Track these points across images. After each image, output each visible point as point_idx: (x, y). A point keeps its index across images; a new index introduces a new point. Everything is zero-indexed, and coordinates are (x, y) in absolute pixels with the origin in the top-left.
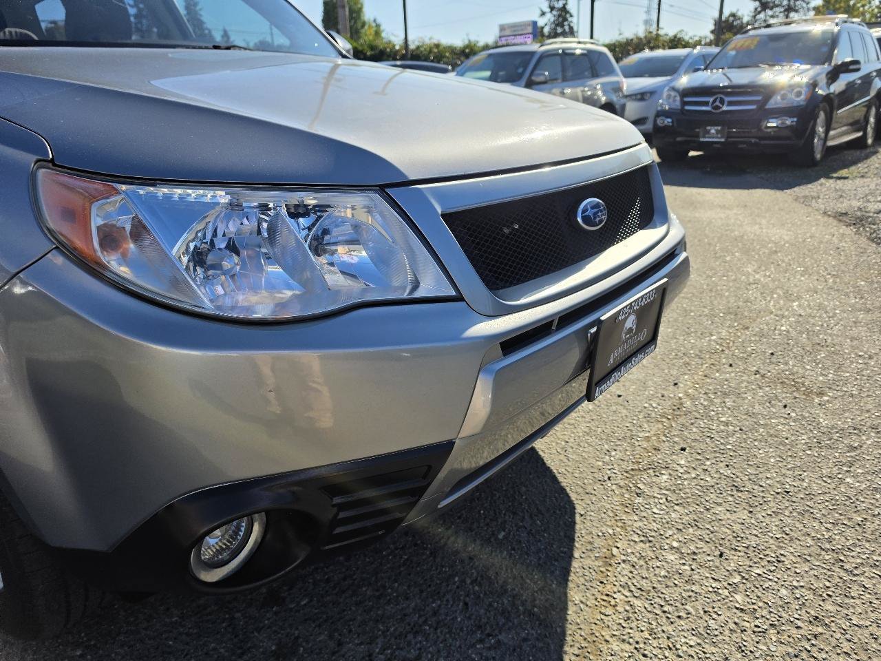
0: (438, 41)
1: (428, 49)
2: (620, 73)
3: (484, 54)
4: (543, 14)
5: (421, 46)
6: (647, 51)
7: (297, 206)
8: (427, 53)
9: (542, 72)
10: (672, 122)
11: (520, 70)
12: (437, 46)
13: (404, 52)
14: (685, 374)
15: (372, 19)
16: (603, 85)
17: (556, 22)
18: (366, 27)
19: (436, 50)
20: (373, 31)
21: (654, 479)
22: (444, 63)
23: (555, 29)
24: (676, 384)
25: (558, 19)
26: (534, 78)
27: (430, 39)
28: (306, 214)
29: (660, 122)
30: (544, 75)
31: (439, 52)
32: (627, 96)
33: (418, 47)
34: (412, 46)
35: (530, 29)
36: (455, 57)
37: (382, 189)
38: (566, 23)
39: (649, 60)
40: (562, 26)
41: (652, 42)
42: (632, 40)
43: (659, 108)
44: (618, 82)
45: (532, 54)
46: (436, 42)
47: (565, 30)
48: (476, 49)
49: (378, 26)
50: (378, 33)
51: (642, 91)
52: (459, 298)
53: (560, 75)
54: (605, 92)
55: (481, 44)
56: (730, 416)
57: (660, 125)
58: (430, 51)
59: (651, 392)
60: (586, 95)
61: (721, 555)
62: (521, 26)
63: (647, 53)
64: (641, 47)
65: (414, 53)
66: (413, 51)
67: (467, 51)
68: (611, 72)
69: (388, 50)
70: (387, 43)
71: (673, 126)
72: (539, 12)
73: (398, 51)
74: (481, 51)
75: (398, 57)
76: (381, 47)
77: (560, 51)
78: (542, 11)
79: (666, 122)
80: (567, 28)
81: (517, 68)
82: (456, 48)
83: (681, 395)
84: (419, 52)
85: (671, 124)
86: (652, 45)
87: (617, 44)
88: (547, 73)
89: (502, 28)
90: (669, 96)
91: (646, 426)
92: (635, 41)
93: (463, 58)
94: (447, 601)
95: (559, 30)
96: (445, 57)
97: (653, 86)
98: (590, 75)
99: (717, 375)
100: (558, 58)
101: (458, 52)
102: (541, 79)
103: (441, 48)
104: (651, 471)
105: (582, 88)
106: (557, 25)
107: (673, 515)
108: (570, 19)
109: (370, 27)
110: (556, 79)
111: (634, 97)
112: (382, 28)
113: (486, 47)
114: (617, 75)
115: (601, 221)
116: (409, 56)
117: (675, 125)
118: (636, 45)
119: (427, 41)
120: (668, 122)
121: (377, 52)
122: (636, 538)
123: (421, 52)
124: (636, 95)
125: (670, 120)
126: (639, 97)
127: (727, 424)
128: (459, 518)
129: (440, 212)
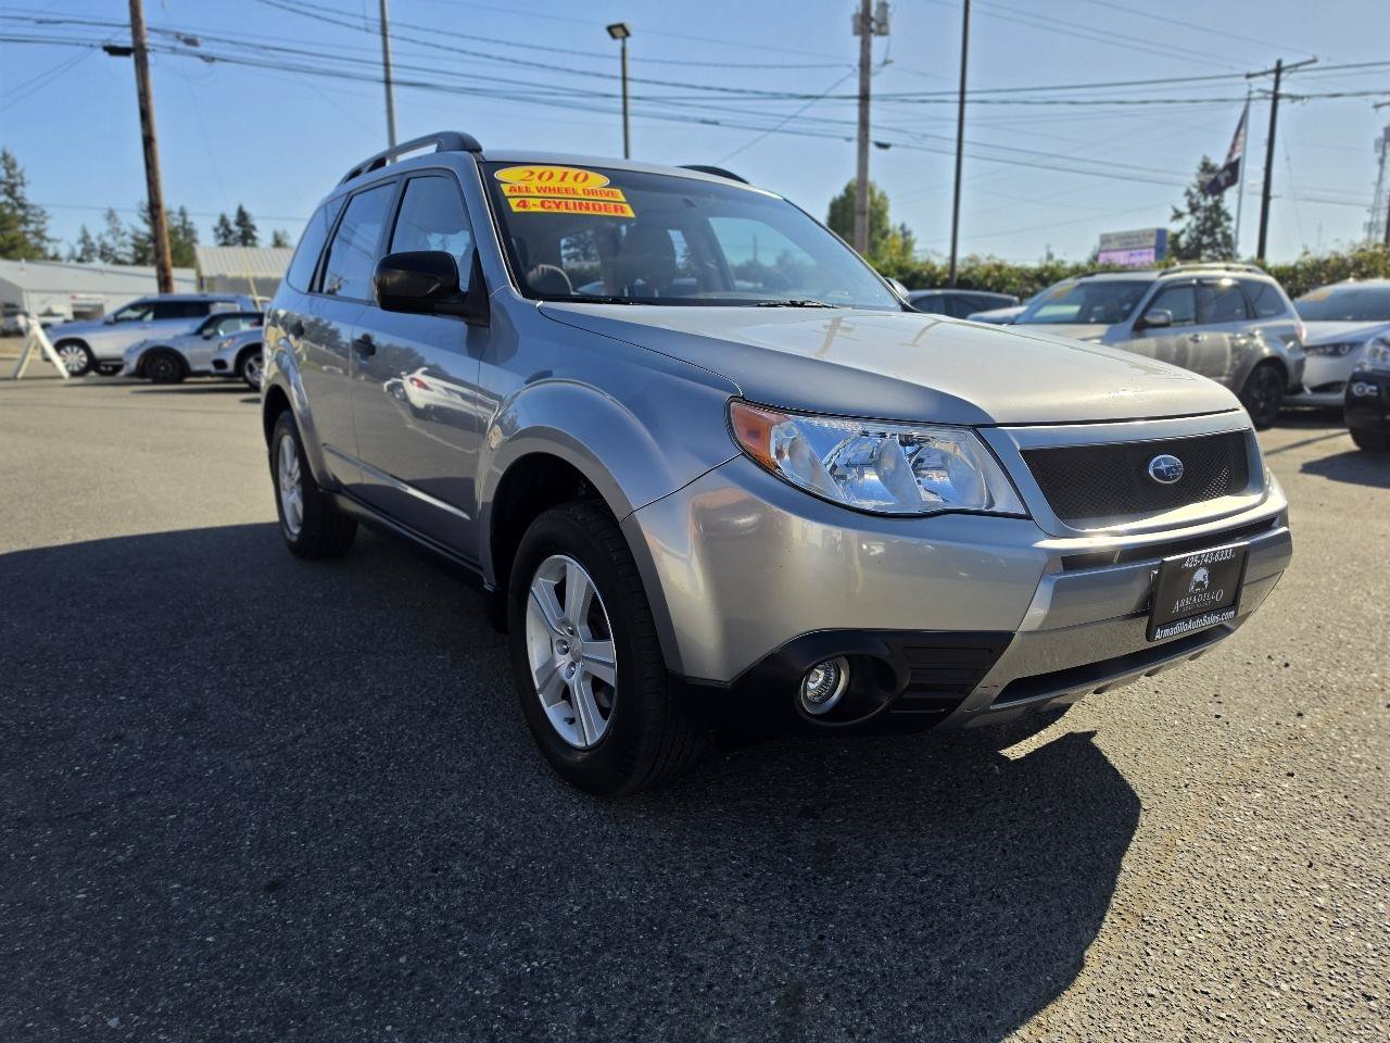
0: (1001, 261)
1: (984, 272)
2: (1296, 314)
3: (1071, 282)
4: (1178, 215)
5: (976, 268)
6: (1351, 280)
7: (906, 436)
8: (982, 278)
9: (1163, 310)
10: (1379, 391)
11: (1127, 307)
12: (999, 268)
13: (947, 276)
14: (1317, 707)
15: (898, 225)
16: (1265, 330)
17: (1201, 228)
18: (890, 236)
19: (996, 274)
20: (899, 242)
21: (1244, 795)
22: (1008, 293)
23: (1200, 240)
24: (1300, 715)
25: (1204, 224)
26: (1149, 319)
27: (988, 258)
28: (912, 444)
29: (1357, 389)
30: (1166, 314)
31: (1001, 276)
32: (1307, 349)
33: (970, 270)
34: (960, 268)
35: (1153, 241)
36: (1025, 283)
37: (974, 428)
38: (1218, 230)
39: (1352, 295)
40: (1211, 233)
41: (1364, 264)
42: (1327, 261)
43: (1357, 369)
44: (1292, 327)
45: (1148, 284)
46: (998, 262)
47: (1216, 239)
48: (1062, 273)
49: (906, 234)
50: (907, 247)
51: (1338, 340)
52: (1028, 517)
53: (1192, 315)
54: (1268, 341)
55: (1069, 265)
56: (1367, 754)
57: (1359, 395)
58: (988, 275)
59: (1263, 719)
60: (1237, 344)
61: (1311, 865)
62: (1138, 236)
63: (1351, 284)
64: (1343, 272)
65: (963, 278)
66: (961, 275)
67: (1046, 274)
68: (1281, 311)
69: (925, 273)
70: (922, 264)
71: (1378, 397)
72: (1171, 213)
73: (940, 274)
74: (1067, 277)
75: (939, 283)
76: (915, 269)
77: (1194, 282)
78: (1176, 211)
79: (1367, 391)
80: (1219, 237)
81: (1122, 303)
82: (1028, 271)
83: (1304, 726)
84: (969, 276)
85: (1375, 394)
86: (1364, 270)
87: (1299, 267)
88: (1169, 312)
89: (1105, 239)
90: (1375, 353)
91: (1246, 748)
92: (1333, 262)
93: (1037, 285)
94: (984, 846)
95: (1206, 240)
96: (1010, 283)
97: (1356, 335)
98: (1244, 315)
99: (1364, 713)
100: (1190, 292)
101: (1031, 277)
102: (1161, 319)
103: (1004, 271)
104: (1242, 788)
105: (1231, 335)
106: (1203, 233)
107: (1259, 826)
108: (1226, 224)
109: (894, 237)
110: (1188, 320)
111: (1321, 350)
112: (913, 237)
113: (1077, 271)
114: (1291, 317)
115: (1174, 477)
116: (955, 281)
117: (1384, 394)
118: (1333, 270)
119: (984, 261)
120: (1371, 391)
121: (908, 276)
122: (1208, 837)
123: (974, 277)
124: (1323, 347)
125: (1374, 388)
126: (1329, 350)
127: (1360, 761)
128: (1000, 790)
129: (1019, 448)
